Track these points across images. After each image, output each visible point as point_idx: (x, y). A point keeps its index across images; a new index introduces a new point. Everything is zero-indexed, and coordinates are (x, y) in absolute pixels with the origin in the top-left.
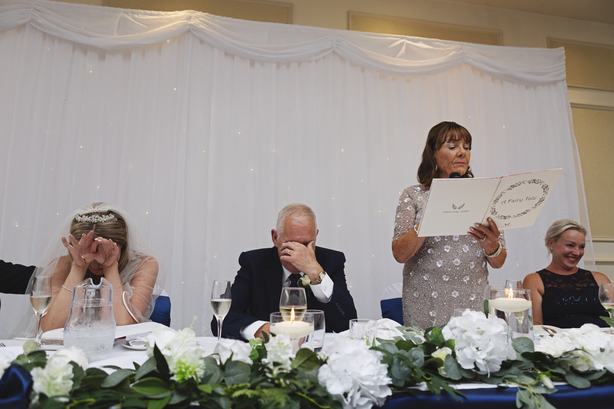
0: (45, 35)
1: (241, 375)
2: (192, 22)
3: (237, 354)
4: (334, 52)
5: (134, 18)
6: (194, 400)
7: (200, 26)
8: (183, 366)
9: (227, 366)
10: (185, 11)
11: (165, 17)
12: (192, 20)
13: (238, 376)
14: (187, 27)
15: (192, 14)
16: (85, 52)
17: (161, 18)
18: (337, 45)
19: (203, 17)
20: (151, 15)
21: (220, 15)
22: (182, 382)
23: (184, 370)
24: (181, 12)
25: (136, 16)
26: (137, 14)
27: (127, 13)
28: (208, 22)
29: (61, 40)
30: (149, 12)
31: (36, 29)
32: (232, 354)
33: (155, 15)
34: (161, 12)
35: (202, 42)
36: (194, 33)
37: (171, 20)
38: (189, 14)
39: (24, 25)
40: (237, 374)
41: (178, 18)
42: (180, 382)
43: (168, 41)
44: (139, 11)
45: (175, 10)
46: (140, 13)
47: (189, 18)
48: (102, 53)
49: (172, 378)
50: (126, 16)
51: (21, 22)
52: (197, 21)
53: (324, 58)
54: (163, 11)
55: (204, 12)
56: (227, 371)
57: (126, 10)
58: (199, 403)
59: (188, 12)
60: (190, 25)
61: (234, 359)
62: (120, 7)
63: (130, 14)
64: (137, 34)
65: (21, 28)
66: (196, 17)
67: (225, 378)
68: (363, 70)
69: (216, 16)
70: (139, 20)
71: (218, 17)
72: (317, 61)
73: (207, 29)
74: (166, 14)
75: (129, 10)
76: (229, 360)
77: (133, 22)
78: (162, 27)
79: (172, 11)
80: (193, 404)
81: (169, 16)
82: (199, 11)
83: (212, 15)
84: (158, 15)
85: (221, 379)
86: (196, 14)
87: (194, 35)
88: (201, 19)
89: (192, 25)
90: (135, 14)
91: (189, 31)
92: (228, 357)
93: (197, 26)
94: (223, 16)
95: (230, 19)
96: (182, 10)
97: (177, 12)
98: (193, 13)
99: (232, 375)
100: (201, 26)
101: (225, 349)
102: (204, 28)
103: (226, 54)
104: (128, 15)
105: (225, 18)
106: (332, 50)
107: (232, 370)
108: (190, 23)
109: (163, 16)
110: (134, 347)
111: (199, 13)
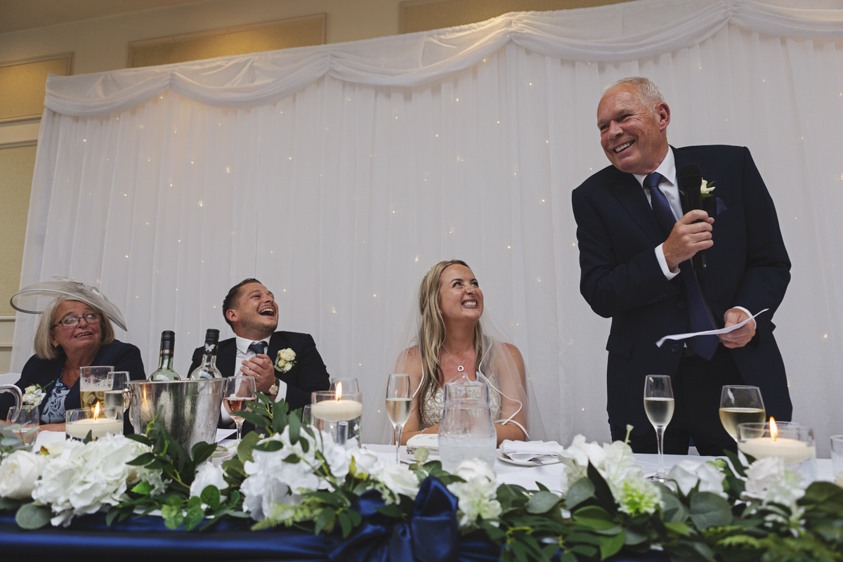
0: (344, 83)
1: (716, 513)
2: (514, 28)
3: (707, 483)
4: (729, 24)
5: (440, 40)
6: (655, 542)
7: (524, 32)
8: (634, 494)
9: (692, 498)
10: (503, 15)
11: (478, 29)
12: (513, 25)
13: (711, 513)
14: (508, 36)
15: (512, 18)
16: (389, 96)
17: (474, 33)
18: (734, 12)
19: (527, 18)
20: (461, 31)
21: (549, 10)
22: (637, 515)
23: (637, 500)
24: (497, 18)
25: (443, 37)
26: (444, 34)
27: (431, 36)
28: (535, 22)
29: (362, 86)
30: (457, 28)
31: (335, 79)
32: (699, 481)
33: (466, 30)
34: (473, 25)
35: (528, 52)
36: (517, 42)
37: (486, 32)
38: (508, 18)
39: (323, 78)
40: (709, 511)
41: (494, 27)
42: (634, 515)
43: (484, 61)
44: (446, 29)
45: (490, 18)
46: (447, 31)
47: (509, 24)
48: (407, 92)
49: (620, 509)
50: (431, 39)
51: (320, 74)
52: (520, 25)
53: (714, 36)
54: (475, 22)
55: (528, 10)
56: (693, 506)
57: (430, 32)
58: (663, 547)
59: (506, 16)
60: (511, 32)
61: (702, 488)
62: (423, 30)
63: (436, 36)
64: (447, 60)
65: (320, 81)
66: (519, 20)
67: (691, 516)
68: (783, 42)
69: (545, 13)
70: (448, 42)
71: (548, 12)
72: (702, 44)
73: (535, 33)
74: (479, 26)
75: (434, 31)
76: (695, 490)
77: (439, 45)
78: (477, 44)
79: (486, 19)
80: (654, 547)
81: (483, 28)
82: (520, 11)
83: (539, 13)
84: (469, 29)
85: (687, 517)
86: (517, 16)
87: (517, 45)
88: (525, 21)
89: (514, 32)
90: (441, 34)
91: (510, 42)
92: (693, 485)
93: (522, 32)
94: (554, 10)
95: (565, 11)
96: (499, 15)
97: (493, 19)
98: (513, 15)
99: (703, 512)
100: (526, 31)
101: (686, 474)
102: (531, 32)
103: (563, 62)
104: (434, 38)
105: (557, 12)
106: (726, 22)
107: (702, 505)
108: (510, 29)
109: (475, 29)
110: (516, 461)
111: (522, 14)
